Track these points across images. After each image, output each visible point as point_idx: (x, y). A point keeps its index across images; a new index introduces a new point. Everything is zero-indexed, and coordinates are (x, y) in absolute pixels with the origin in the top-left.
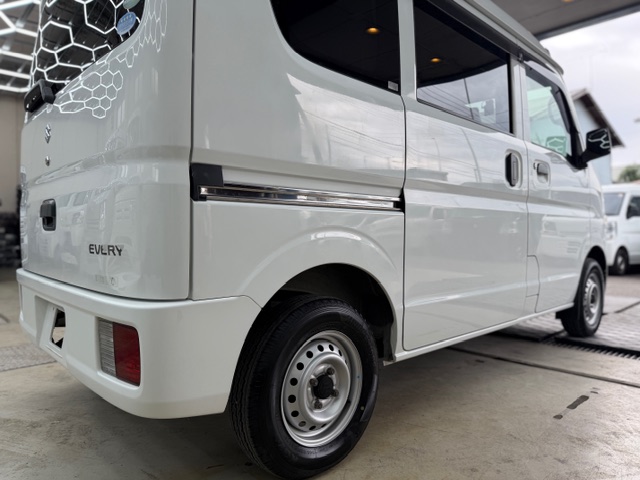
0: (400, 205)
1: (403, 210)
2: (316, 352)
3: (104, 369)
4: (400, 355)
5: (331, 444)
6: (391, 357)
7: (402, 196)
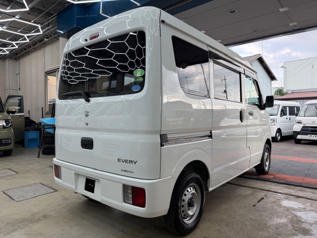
0: (210, 136)
1: (212, 138)
2: (189, 190)
3: (125, 202)
4: (210, 189)
5: (193, 222)
6: (208, 190)
7: (211, 133)
